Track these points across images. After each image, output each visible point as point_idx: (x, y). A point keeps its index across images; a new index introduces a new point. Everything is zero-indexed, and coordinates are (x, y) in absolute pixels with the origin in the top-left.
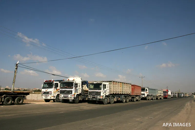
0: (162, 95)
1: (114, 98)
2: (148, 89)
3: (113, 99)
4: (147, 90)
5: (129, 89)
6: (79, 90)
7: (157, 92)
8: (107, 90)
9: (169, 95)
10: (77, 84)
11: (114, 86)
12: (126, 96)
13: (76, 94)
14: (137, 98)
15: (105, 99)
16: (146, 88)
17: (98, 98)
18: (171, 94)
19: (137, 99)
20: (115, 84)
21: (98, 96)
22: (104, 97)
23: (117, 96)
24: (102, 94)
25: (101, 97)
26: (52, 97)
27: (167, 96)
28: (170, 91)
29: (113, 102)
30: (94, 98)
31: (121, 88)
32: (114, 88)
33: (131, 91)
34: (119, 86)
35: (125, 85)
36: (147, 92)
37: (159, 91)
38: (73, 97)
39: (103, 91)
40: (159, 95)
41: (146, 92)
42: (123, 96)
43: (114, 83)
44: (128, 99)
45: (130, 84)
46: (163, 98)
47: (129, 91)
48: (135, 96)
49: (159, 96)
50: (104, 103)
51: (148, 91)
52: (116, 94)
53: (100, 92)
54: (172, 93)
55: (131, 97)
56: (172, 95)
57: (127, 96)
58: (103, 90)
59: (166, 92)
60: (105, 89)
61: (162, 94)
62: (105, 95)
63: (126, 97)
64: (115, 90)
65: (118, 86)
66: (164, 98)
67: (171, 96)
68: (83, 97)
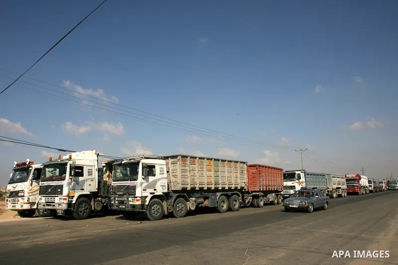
0: (345, 187)
1: (188, 201)
2: (302, 175)
3: (183, 203)
4: (299, 178)
5: (239, 176)
6: (86, 184)
7: (330, 179)
8: (159, 180)
9: (362, 187)
10: (81, 168)
11: (187, 168)
12: (229, 193)
13: (77, 195)
14: (271, 197)
15: (150, 205)
16: (297, 172)
17: (130, 203)
18: (368, 185)
19: (271, 200)
20: (188, 163)
21: (130, 199)
22: (148, 199)
23: (198, 195)
24: (139, 193)
25: (137, 200)
26: (25, 203)
27: (358, 188)
28: (365, 177)
29: (183, 212)
30: (122, 202)
31: (212, 173)
32: (188, 174)
33: (246, 181)
34: (205, 167)
35: (224, 164)
36: (300, 180)
37: (334, 179)
38: (66, 202)
39: (142, 184)
40: (335, 187)
41: (297, 181)
42: (219, 194)
43: (185, 161)
44: (236, 201)
45: (244, 163)
46: (347, 194)
47: (239, 181)
48: (262, 194)
49: (334, 190)
50: (150, 217)
51: (302, 179)
52: (193, 190)
53: (134, 188)
54: (370, 182)
55: (251, 195)
56: (370, 186)
57: (233, 194)
58: (143, 181)
59: (354, 180)
60: (151, 179)
61: (343, 185)
62: (151, 193)
63: (228, 197)
64: (189, 181)
65: (202, 168)
66: (349, 194)
67: (370, 188)
68: (103, 200)
